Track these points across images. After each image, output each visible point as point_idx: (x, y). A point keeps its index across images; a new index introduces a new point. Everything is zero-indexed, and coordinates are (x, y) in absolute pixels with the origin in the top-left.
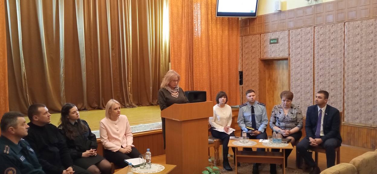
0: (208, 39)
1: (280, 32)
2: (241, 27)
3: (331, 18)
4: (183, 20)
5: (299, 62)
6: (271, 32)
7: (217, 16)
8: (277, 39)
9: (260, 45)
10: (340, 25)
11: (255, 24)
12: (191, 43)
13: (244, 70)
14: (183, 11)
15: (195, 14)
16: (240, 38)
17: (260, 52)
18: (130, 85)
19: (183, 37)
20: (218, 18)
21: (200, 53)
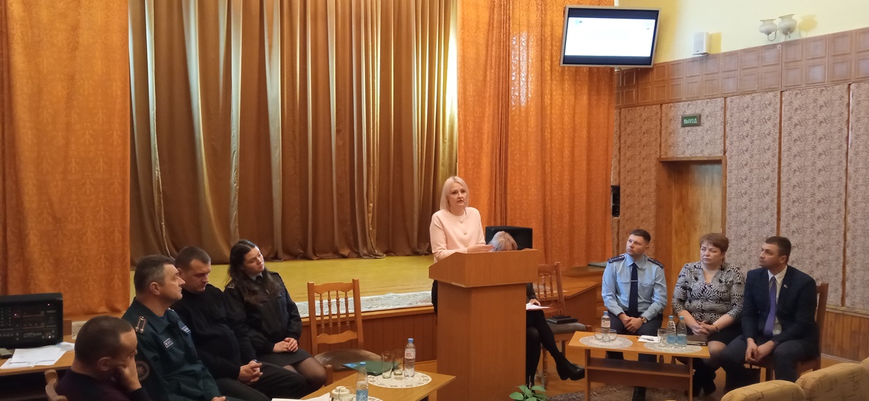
0: (542, 114)
1: (706, 101)
2: (618, 88)
3: (818, 74)
4: (488, 73)
5: (747, 170)
6: (684, 99)
7: (564, 63)
8: (699, 117)
9: (659, 128)
10: (840, 90)
11: (650, 80)
12: (504, 122)
13: (622, 183)
14: (489, 55)
15: (514, 61)
16: (615, 112)
17: (660, 145)
18: (371, 209)
19: (487, 109)
20: (566, 68)
21: (523, 144)
